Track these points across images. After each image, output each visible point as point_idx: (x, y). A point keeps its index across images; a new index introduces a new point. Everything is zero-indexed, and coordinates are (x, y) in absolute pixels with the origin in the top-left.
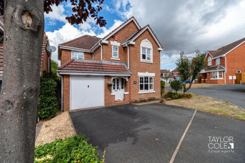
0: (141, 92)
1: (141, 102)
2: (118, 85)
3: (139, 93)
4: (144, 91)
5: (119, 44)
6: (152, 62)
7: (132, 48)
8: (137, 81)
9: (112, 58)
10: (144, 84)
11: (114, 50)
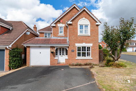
0: (78, 58)
1: (76, 65)
2: (63, 53)
3: (76, 58)
4: (81, 57)
5: (64, 25)
6: (90, 35)
7: (71, 27)
8: (75, 50)
9: (58, 35)
10: (81, 52)
11: (60, 29)
